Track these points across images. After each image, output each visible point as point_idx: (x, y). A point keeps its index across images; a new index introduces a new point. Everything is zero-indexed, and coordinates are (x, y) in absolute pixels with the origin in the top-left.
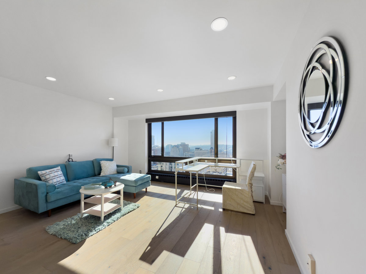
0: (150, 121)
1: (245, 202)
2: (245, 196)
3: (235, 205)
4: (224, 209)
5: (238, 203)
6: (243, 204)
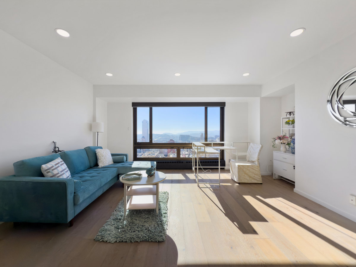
0: (135, 105)
1: (255, 174)
2: (255, 170)
3: (248, 178)
4: (239, 183)
5: (250, 177)
6: (254, 176)
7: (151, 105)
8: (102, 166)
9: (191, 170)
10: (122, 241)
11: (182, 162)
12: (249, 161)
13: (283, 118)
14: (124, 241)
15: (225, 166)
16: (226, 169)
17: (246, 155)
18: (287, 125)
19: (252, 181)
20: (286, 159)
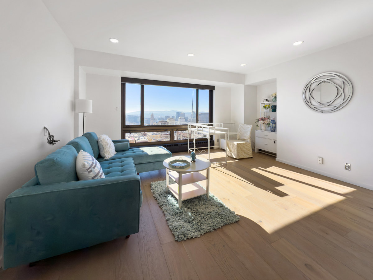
1: (248, 150)
2: (248, 147)
3: (243, 154)
4: (238, 159)
5: (245, 153)
6: (248, 152)
7: (143, 82)
8: (110, 157)
9: (186, 152)
10: (206, 232)
11: (177, 145)
12: (240, 140)
13: (261, 103)
14: (208, 231)
15: (214, 146)
16: (215, 148)
17: (237, 134)
18: (264, 109)
19: (247, 156)
20: (267, 136)
